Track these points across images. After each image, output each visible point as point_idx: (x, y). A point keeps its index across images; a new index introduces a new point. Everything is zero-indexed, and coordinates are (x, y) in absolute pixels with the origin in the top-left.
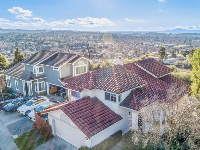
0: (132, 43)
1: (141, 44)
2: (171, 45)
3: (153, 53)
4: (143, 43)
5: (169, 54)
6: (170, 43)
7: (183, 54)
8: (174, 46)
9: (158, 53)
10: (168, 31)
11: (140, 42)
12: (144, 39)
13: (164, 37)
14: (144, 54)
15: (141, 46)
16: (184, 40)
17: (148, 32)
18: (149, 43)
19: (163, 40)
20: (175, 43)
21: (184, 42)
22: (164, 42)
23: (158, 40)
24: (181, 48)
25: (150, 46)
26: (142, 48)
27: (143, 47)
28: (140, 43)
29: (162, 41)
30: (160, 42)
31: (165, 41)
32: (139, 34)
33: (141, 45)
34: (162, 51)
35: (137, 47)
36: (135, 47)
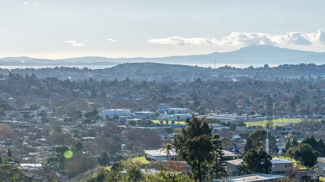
0: (42, 114)
1: (87, 115)
2: (232, 117)
3: (147, 152)
4: (95, 112)
5: (230, 158)
6: (230, 111)
7: (297, 156)
8: (248, 124)
9: (173, 153)
10: (215, 56)
11: (85, 106)
12: (103, 95)
13: (199, 80)
14: (104, 161)
15: (89, 127)
16: (292, 95)
17: (122, 62)
18: (128, 111)
19: (195, 98)
20: (250, 109)
21: (293, 105)
22: (197, 104)
23: (168, 95)
24: (281, 130)
25: (133, 123)
26: (91, 133)
27: (99, 129)
28: (84, 112)
29: (191, 102)
30: (182, 106)
31: (203, 102)
32: (78, 70)
33: (88, 122)
34: (196, 139)
35: (66, 130)
36: (59, 130)
